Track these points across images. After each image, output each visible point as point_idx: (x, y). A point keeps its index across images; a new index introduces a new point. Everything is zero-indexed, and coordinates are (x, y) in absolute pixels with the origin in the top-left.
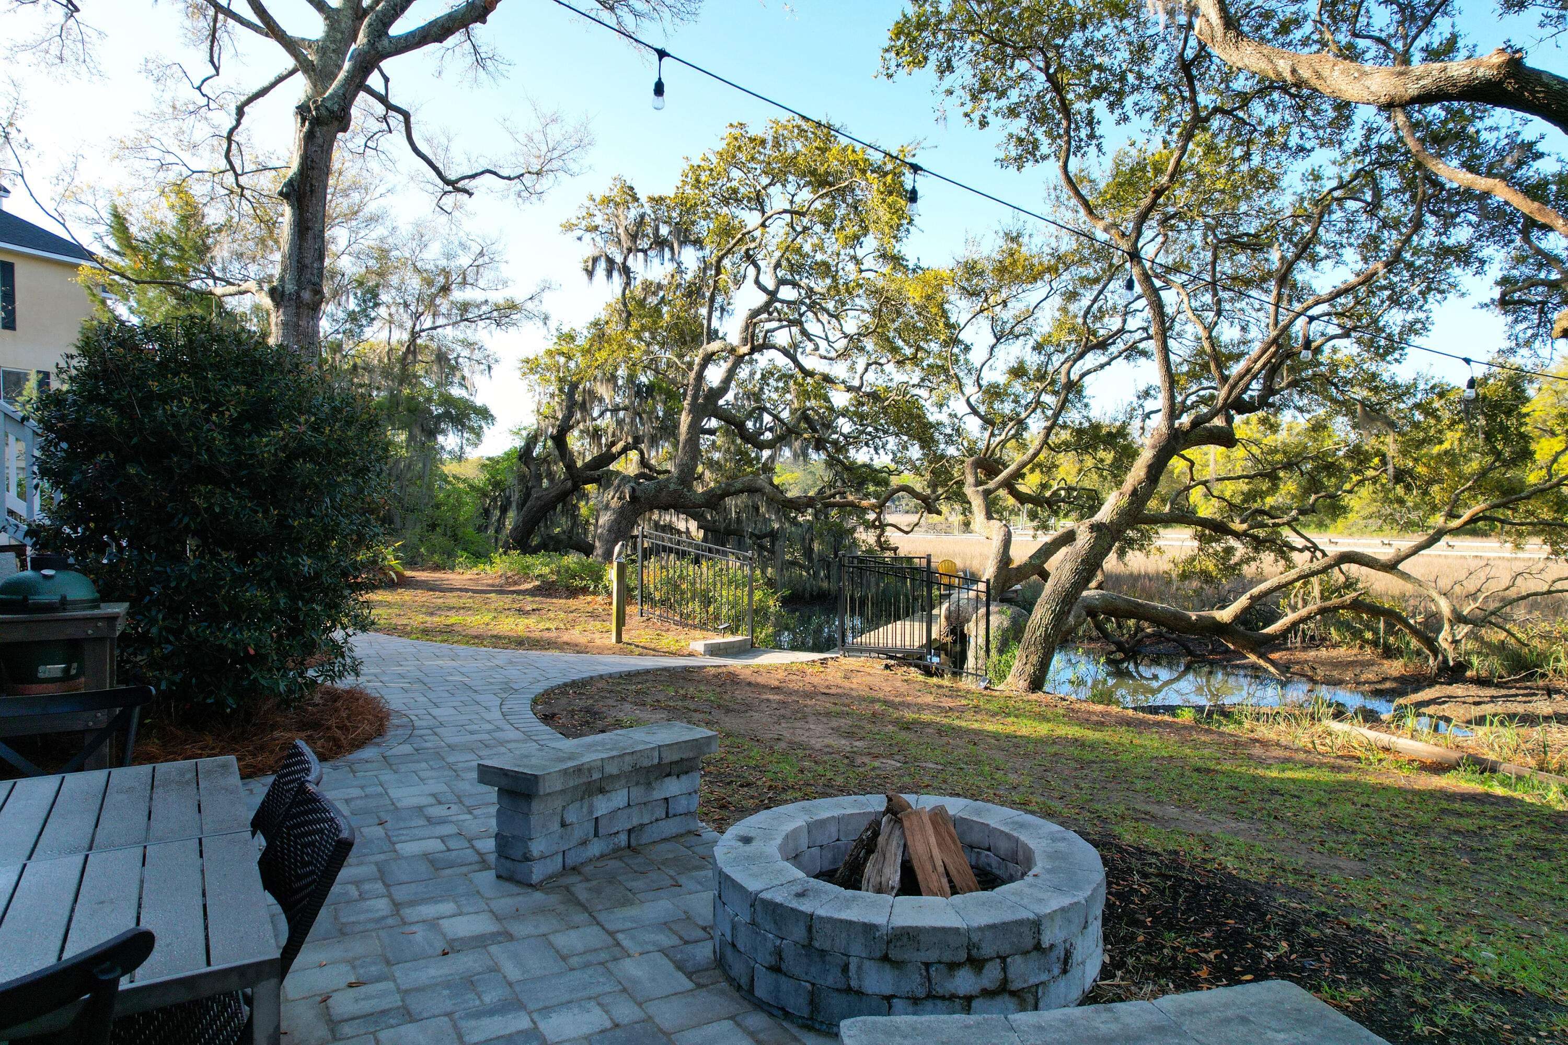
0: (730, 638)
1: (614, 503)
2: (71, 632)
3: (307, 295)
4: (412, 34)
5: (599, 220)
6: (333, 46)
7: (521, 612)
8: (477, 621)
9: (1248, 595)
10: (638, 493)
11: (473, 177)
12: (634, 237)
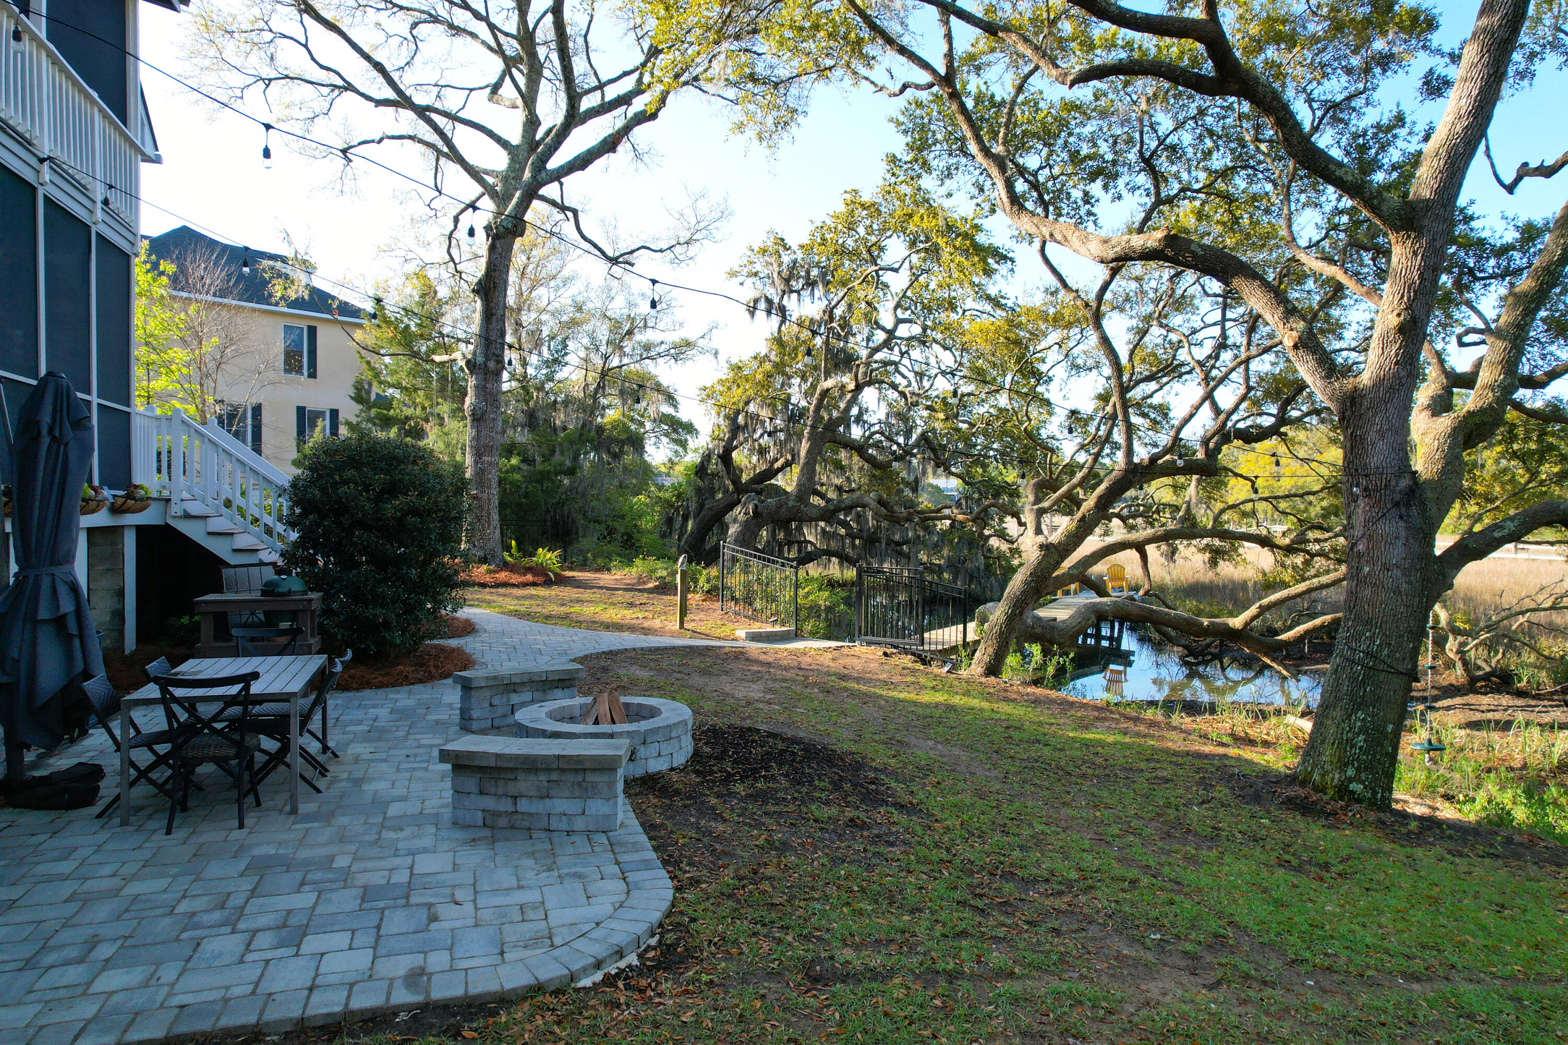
0: (778, 628)
1: (741, 517)
2: (292, 607)
3: (492, 365)
4: (562, 167)
5: (758, 267)
6: (513, 175)
7: (631, 605)
8: (588, 611)
9: (1257, 605)
10: (759, 510)
11: (632, 252)
12: (787, 281)
